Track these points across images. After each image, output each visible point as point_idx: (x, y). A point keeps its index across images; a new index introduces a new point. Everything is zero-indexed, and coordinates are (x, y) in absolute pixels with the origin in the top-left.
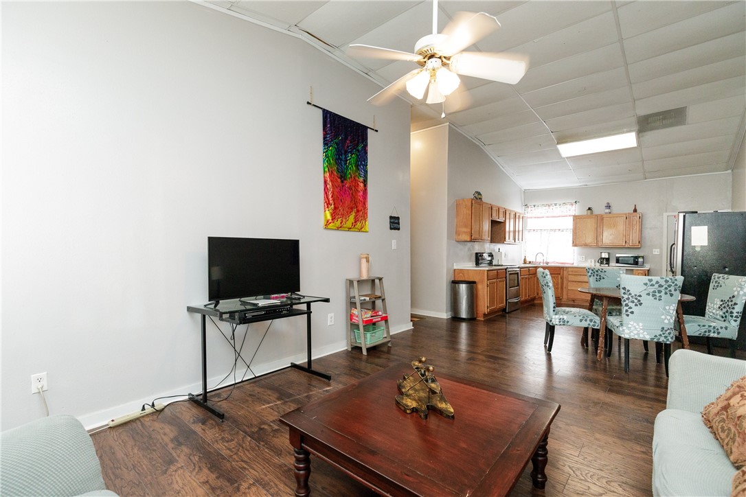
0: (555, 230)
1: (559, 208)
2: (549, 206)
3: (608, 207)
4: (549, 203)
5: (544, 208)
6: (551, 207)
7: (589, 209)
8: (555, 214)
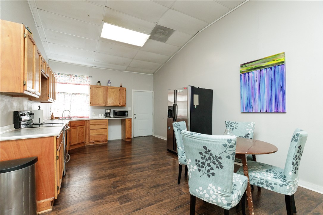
0: (75, 94)
1: (78, 79)
2: (71, 76)
3: (109, 82)
4: (71, 74)
5: (67, 77)
6: (72, 77)
7: (99, 82)
8: (75, 82)
